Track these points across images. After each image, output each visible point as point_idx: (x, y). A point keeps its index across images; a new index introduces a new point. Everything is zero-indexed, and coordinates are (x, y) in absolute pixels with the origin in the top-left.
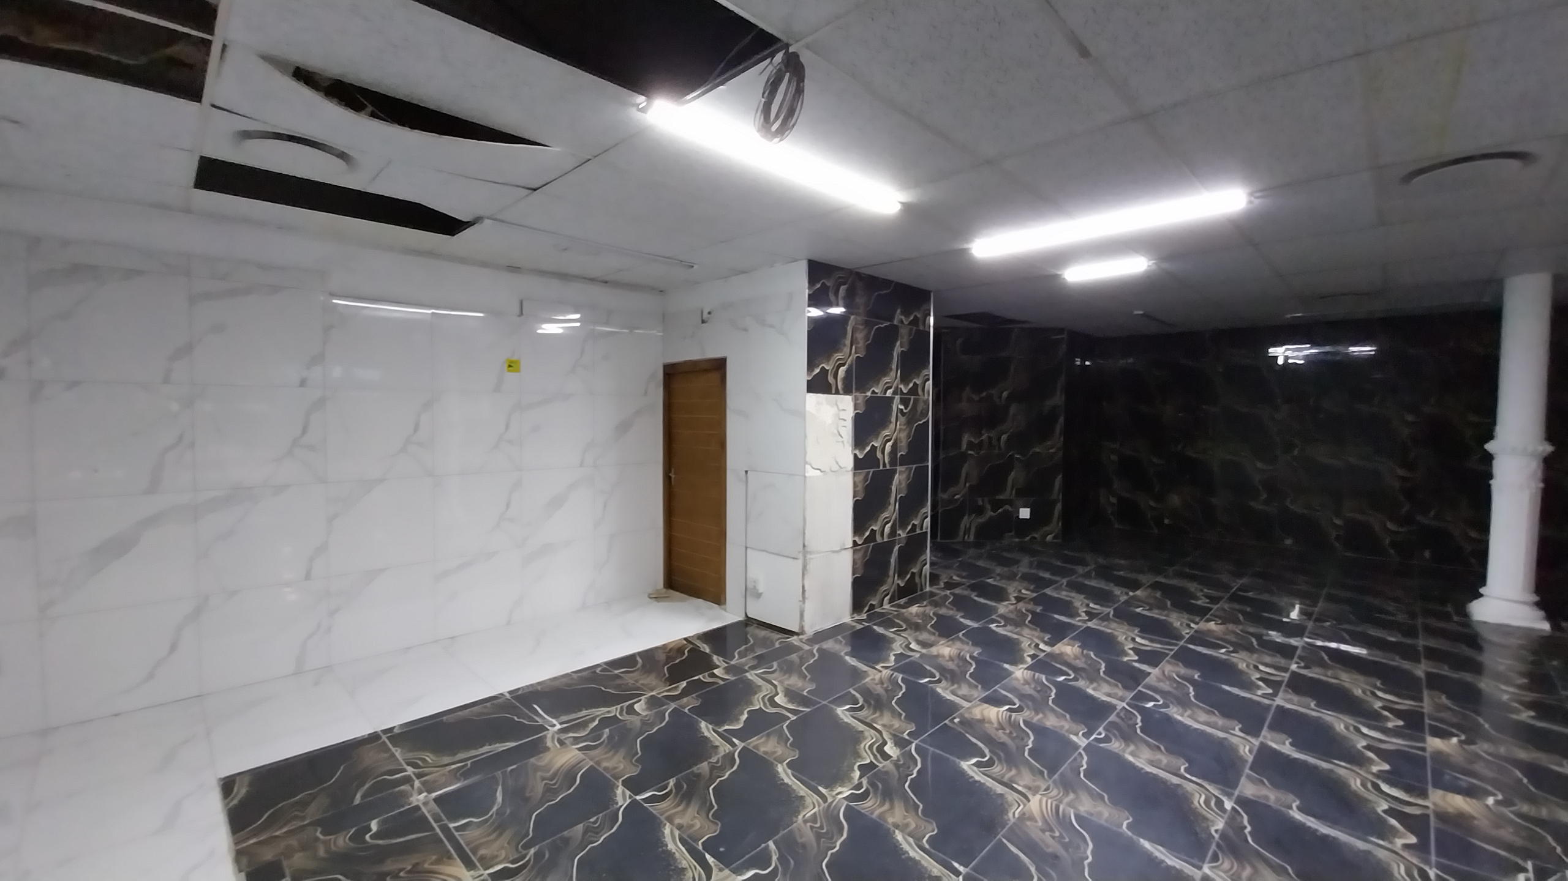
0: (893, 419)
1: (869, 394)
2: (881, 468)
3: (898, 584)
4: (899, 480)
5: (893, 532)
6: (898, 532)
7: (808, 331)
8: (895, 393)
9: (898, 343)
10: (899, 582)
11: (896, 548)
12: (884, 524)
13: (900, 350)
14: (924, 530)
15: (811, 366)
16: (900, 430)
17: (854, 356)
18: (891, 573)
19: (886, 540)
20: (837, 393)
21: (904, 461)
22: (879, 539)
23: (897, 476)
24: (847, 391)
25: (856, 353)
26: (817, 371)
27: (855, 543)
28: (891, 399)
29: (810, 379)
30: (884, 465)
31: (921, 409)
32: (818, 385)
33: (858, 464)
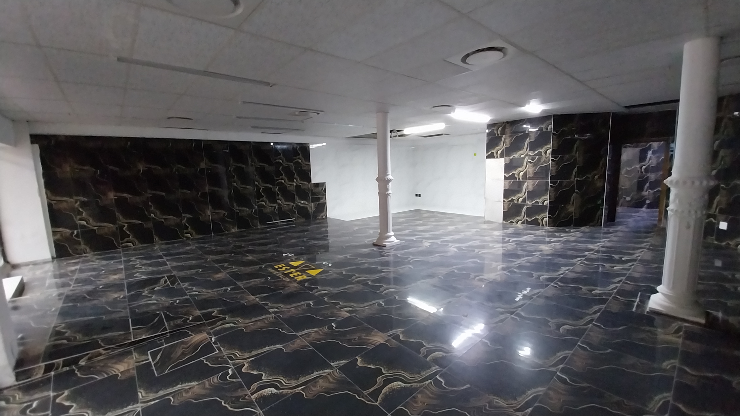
0: (525, 164)
1: (511, 157)
2: (517, 180)
3: (527, 220)
4: (528, 185)
5: (524, 201)
6: (526, 202)
7: (487, 144)
8: (526, 155)
9: (528, 139)
10: (528, 219)
11: (525, 207)
12: (519, 198)
13: (529, 141)
14: (544, 205)
15: (487, 152)
16: (528, 168)
17: (505, 147)
18: (523, 214)
19: (519, 203)
20: (497, 158)
21: (530, 178)
22: (516, 202)
23: (526, 183)
24: (502, 156)
25: (505, 146)
26: (490, 153)
27: (504, 201)
28: (524, 158)
29: (487, 155)
30: (519, 179)
31: (543, 160)
32: (491, 156)
33: (506, 178)
